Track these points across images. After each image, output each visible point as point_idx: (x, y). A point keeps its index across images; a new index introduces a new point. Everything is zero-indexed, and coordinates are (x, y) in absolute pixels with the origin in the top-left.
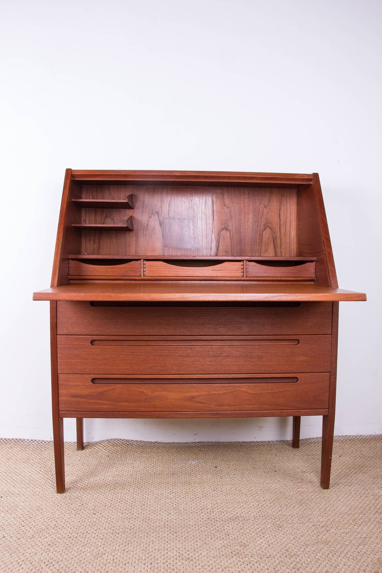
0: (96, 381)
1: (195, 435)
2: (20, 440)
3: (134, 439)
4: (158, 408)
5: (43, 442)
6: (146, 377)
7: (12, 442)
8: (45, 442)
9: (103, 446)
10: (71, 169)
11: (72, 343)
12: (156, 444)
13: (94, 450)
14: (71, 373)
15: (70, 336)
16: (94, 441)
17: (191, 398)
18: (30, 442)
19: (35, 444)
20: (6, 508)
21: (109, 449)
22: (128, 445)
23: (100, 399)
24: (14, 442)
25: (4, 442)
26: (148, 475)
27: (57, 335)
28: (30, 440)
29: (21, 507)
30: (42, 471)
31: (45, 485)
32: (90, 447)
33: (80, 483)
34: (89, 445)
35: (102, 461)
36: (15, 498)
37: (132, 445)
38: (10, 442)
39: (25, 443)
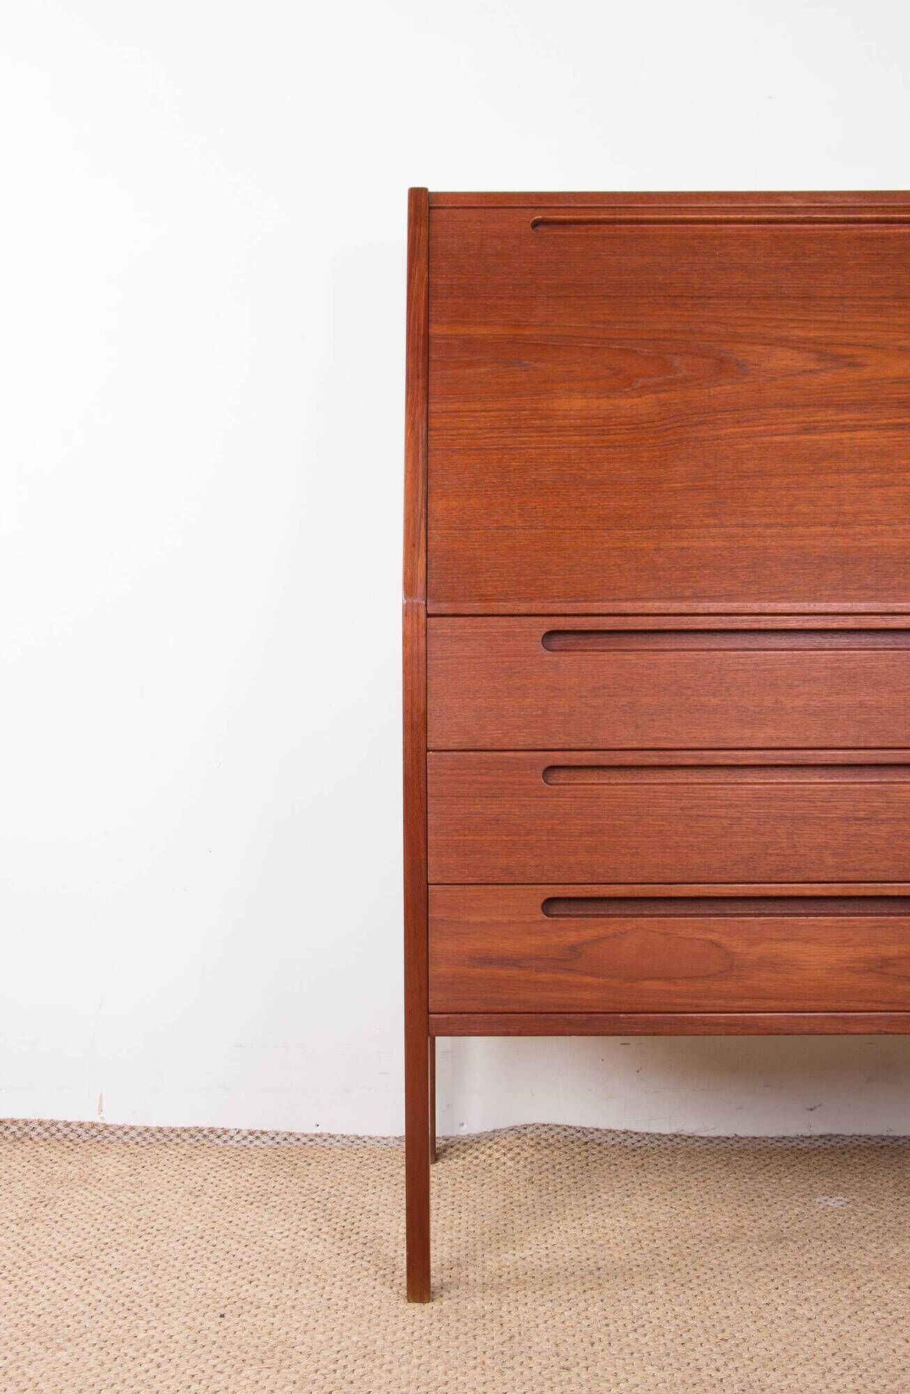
0: (557, 909)
1: (811, 1110)
2: (212, 1131)
3: (603, 1125)
4: (767, 998)
5: (291, 1139)
6: (728, 891)
7: (184, 1141)
8: (298, 1140)
9: (504, 1147)
10: (426, 189)
11: (479, 778)
12: (678, 1140)
13: (475, 1162)
14: (474, 880)
15: (471, 753)
16: (463, 1131)
17: (880, 964)
18: (245, 1138)
19: (263, 1146)
20: (252, 1351)
21: (526, 1159)
22: (586, 1143)
23: (571, 970)
24: (191, 1141)
25: (158, 1140)
26: (695, 1241)
27: (428, 750)
28: (245, 1133)
29: (303, 1348)
30: (325, 1229)
31: (355, 1277)
32: (458, 1153)
33: (471, 1268)
34: (452, 1147)
35: (516, 1198)
36: (272, 1320)
37: (599, 1145)
38: (179, 1140)
39: (231, 1142)
